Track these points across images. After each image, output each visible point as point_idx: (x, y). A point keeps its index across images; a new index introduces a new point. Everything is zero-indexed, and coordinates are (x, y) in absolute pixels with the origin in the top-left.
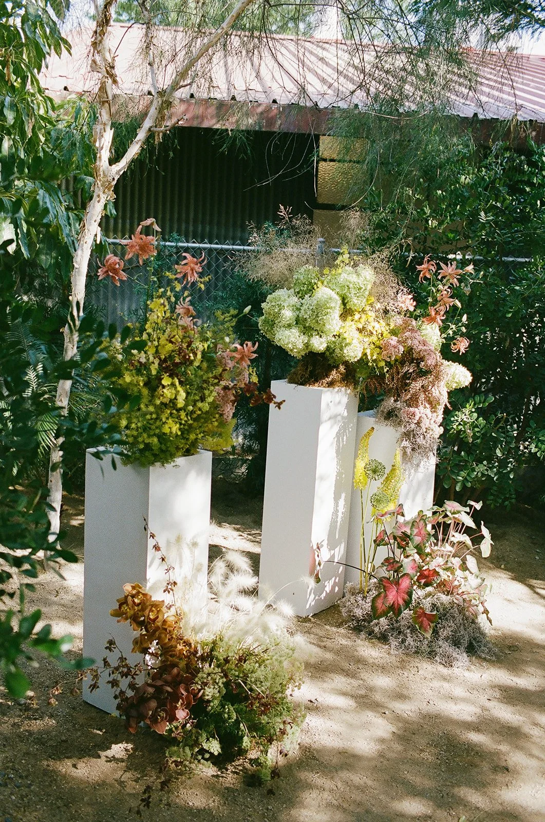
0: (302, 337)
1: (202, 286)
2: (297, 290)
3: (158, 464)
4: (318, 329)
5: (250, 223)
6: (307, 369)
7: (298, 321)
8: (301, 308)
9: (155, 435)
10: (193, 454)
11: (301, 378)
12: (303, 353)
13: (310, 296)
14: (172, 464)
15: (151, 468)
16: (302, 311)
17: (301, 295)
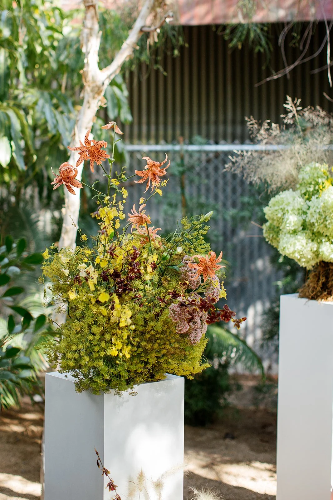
0: (311, 244)
1: (160, 192)
2: (303, 191)
3: (113, 391)
4: (328, 234)
5: (249, 118)
6: (318, 281)
7: (305, 226)
8: (308, 211)
9: (99, 358)
10: (159, 380)
11: (313, 292)
12: (313, 263)
13: (317, 198)
14: (130, 391)
15: (105, 395)
16: (309, 215)
17: (308, 196)
